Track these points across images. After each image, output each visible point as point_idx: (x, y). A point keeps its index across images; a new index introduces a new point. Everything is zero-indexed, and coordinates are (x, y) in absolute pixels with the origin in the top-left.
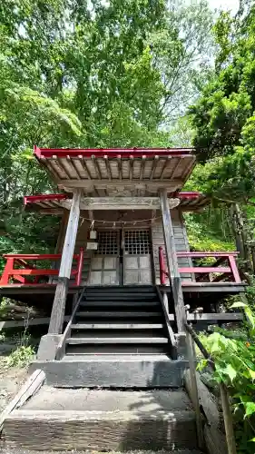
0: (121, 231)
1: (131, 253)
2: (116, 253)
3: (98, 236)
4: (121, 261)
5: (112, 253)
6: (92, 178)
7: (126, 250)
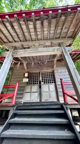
0: (39, 72)
1: (45, 83)
2: (37, 83)
3: (28, 75)
4: (40, 87)
5: (35, 83)
6: (21, 41)
7: (43, 81)
